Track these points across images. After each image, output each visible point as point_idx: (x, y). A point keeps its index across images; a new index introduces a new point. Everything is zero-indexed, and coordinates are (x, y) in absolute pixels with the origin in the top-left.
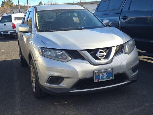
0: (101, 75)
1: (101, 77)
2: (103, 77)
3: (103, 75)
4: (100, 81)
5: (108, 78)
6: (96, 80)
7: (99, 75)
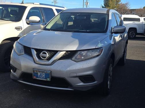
0: (39, 74)
1: (39, 75)
2: (41, 76)
3: (41, 74)
4: (37, 79)
5: (45, 79)
6: (35, 77)
7: (37, 73)
